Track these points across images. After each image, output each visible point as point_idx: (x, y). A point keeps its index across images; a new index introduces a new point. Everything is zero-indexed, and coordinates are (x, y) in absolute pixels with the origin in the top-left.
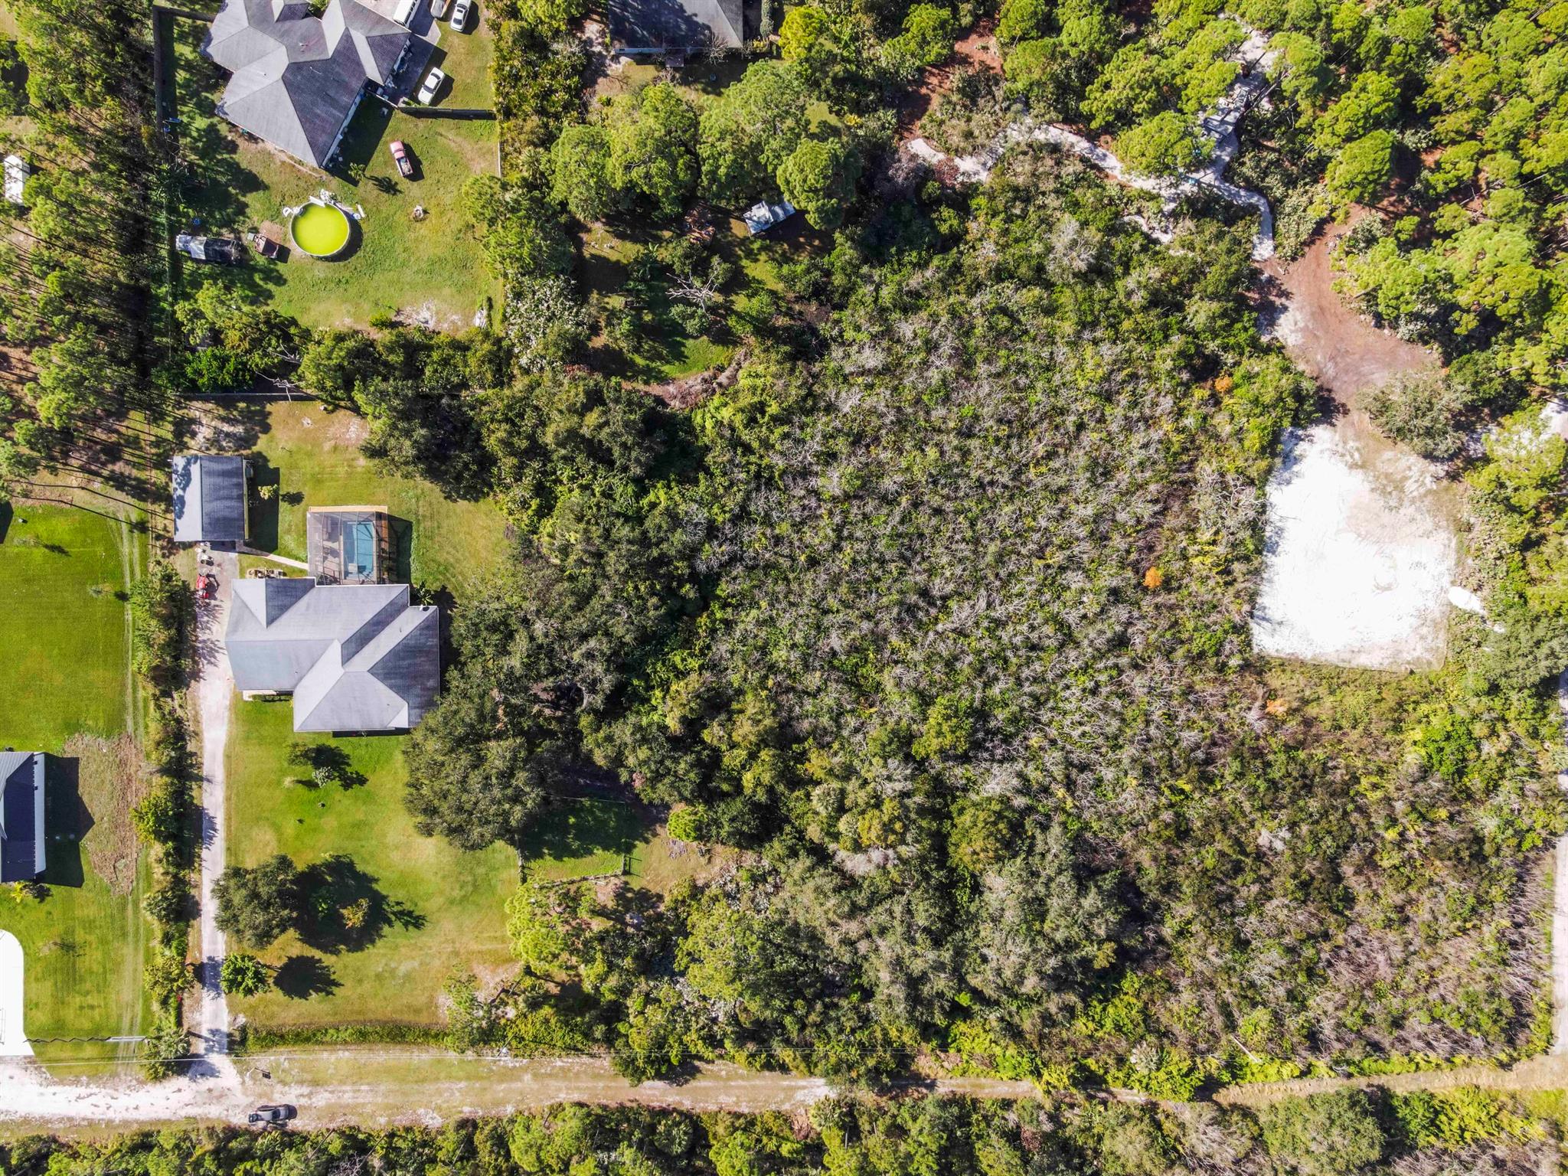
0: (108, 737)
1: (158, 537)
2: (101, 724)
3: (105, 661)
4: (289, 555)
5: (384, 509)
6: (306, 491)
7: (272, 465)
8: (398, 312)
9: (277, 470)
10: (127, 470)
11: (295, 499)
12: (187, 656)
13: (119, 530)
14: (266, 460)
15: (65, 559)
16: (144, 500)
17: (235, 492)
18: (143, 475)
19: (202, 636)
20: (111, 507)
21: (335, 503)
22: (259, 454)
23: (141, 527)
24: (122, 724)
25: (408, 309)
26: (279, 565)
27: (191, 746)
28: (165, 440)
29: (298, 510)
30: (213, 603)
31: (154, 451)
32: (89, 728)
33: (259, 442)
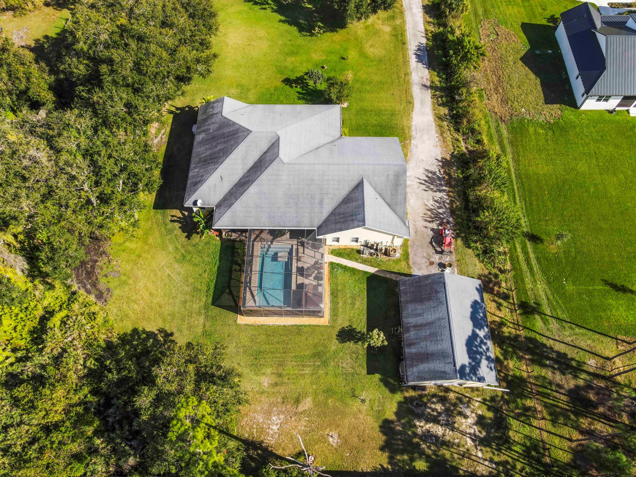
0: (523, 119)
1: (506, 297)
2: (531, 130)
3: (538, 181)
4: (353, 271)
5: (242, 320)
6: (334, 345)
9: (370, 371)
10: (558, 377)
11: (346, 335)
12: (457, 180)
13: (553, 308)
15: (606, 277)
16: (530, 340)
18: (537, 370)
19: (444, 196)
20: (567, 335)
21: (299, 328)
23: (528, 309)
24: (512, 130)
26: (364, 262)
27: (444, 111)
28: (517, 417)
29: (343, 323)
30: (434, 226)
31: (529, 403)
32: (542, 126)
33: (394, 407)
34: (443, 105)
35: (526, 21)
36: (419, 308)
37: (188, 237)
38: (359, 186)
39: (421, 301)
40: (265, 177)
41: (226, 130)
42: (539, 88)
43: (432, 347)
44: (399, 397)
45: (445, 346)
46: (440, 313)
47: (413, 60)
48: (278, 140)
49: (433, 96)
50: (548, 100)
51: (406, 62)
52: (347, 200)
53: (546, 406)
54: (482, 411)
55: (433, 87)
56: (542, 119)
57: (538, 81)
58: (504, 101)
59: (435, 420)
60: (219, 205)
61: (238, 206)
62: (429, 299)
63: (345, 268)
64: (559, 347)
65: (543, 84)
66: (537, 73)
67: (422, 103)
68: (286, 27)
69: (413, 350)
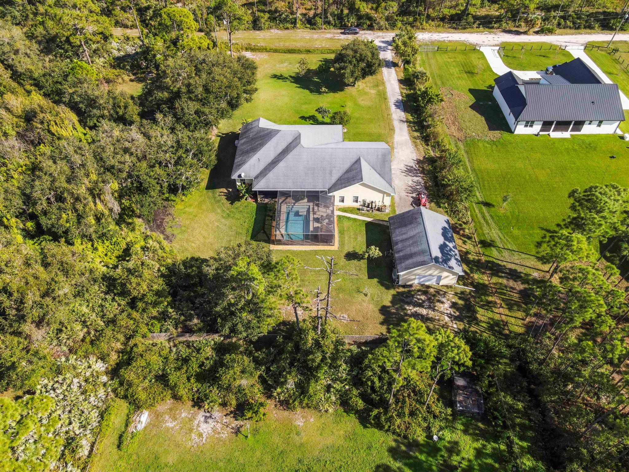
0: (474, 139)
1: (469, 238)
2: (480, 144)
3: (488, 172)
4: (355, 220)
5: (273, 247)
6: (343, 261)
7: (376, 280)
8: (237, 431)
9: (370, 277)
10: (511, 283)
11: (351, 256)
12: (429, 171)
13: (504, 244)
14: (382, 283)
15: (542, 226)
16: (489, 262)
17: (400, 246)
18: (495, 280)
19: (419, 179)
20: (516, 258)
21: (316, 252)
22: (388, 288)
23: (486, 244)
24: (467, 145)
25: (226, 434)
26: (363, 215)
27: (417, 134)
28: (482, 307)
29: (349, 248)
30: (414, 195)
31: (490, 299)
32: (488, 143)
33: (390, 298)
34: (416, 131)
35: (472, 88)
36: (404, 230)
37: (232, 203)
38: (358, 161)
39: (405, 225)
40: (290, 157)
41: (262, 134)
42: (484, 122)
43: (414, 249)
44: (393, 292)
45: (424, 246)
46: (420, 229)
47: (393, 108)
48: (300, 135)
49: (409, 126)
50: (491, 128)
51: (388, 108)
52: (349, 171)
53: (503, 300)
54: (455, 300)
55: (408, 121)
56: (487, 139)
57: (483, 118)
58: (460, 129)
59: (421, 305)
60: (257, 177)
61: (271, 175)
62: (411, 223)
63: (349, 218)
64: (509, 266)
65: (486, 120)
66: (482, 114)
67: (401, 129)
68: (301, 90)
69: (401, 254)
